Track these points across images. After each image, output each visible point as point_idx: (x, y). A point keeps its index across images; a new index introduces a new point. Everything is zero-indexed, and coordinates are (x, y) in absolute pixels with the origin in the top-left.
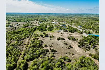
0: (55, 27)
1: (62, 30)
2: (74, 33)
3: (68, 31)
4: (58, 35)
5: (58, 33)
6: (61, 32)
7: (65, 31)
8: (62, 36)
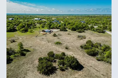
0: (38, 25)
1: (53, 28)
2: (84, 32)
3: (67, 29)
4: (43, 43)
5: (44, 37)
6: (52, 34)
7: (61, 30)
8: (58, 43)
